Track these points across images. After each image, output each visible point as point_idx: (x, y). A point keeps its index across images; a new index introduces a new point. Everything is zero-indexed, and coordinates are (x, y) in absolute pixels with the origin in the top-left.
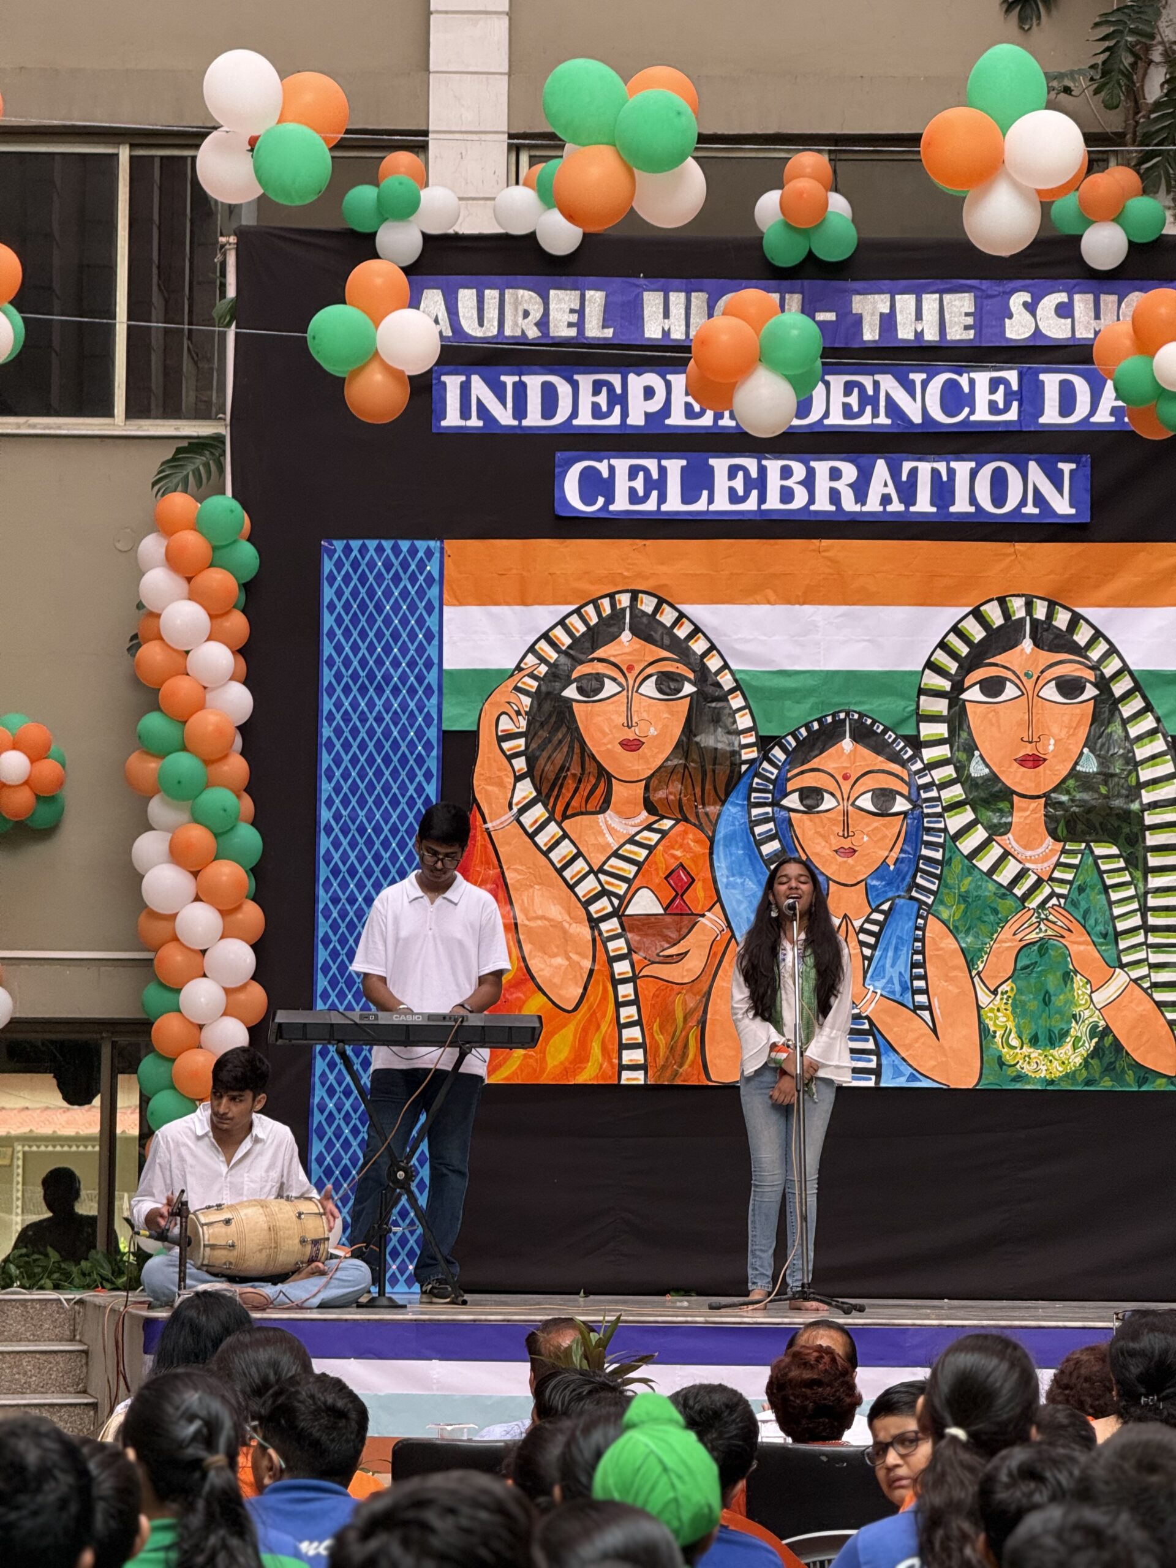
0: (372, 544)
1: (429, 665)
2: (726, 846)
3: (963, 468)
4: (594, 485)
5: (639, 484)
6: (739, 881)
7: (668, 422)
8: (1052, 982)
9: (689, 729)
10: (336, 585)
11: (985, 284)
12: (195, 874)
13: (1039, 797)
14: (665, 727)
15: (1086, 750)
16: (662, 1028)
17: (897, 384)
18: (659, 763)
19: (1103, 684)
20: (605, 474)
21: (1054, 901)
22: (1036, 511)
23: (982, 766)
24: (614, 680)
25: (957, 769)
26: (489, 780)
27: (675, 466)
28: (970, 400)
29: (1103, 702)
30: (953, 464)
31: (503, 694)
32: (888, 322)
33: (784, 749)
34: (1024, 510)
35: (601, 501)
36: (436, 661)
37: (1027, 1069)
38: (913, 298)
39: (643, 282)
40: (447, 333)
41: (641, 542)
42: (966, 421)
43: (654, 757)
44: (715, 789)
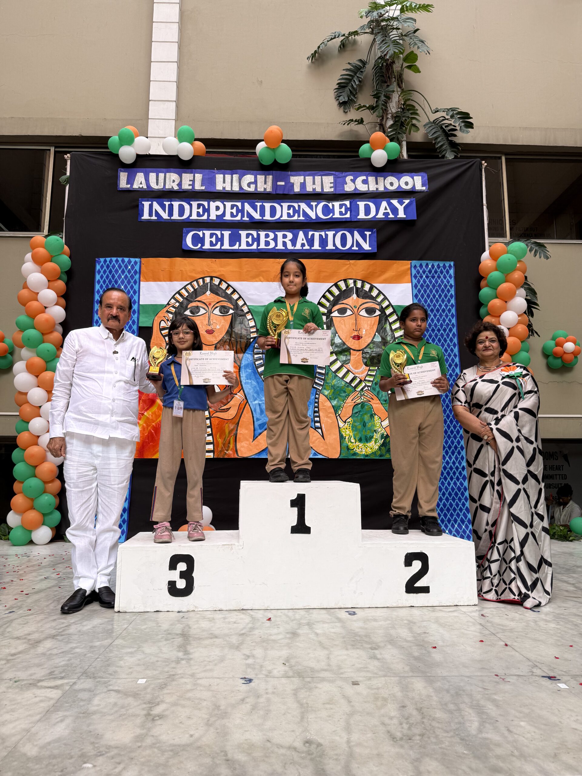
0: (114, 259)
2: (245, 369)
3: (330, 234)
4: (197, 240)
5: (214, 240)
6: (250, 381)
7: (224, 218)
8: (366, 418)
9: (231, 326)
10: (101, 274)
11: (337, 173)
12: (37, 376)
13: (360, 350)
14: (223, 325)
15: (377, 334)
16: (220, 437)
17: (306, 206)
18: (220, 338)
19: (382, 310)
20: (201, 236)
21: (366, 388)
22: (357, 249)
23: (339, 339)
24: (204, 309)
26: (156, 345)
27: (227, 234)
28: (333, 211)
29: (383, 316)
30: (327, 233)
31: (162, 313)
32: (303, 185)
34: (353, 248)
35: (200, 245)
36: (137, 301)
37: (358, 451)
38: (312, 177)
39: (216, 171)
40: (145, 187)
41: (214, 260)
42: (331, 218)
43: (218, 336)
44: (241, 348)
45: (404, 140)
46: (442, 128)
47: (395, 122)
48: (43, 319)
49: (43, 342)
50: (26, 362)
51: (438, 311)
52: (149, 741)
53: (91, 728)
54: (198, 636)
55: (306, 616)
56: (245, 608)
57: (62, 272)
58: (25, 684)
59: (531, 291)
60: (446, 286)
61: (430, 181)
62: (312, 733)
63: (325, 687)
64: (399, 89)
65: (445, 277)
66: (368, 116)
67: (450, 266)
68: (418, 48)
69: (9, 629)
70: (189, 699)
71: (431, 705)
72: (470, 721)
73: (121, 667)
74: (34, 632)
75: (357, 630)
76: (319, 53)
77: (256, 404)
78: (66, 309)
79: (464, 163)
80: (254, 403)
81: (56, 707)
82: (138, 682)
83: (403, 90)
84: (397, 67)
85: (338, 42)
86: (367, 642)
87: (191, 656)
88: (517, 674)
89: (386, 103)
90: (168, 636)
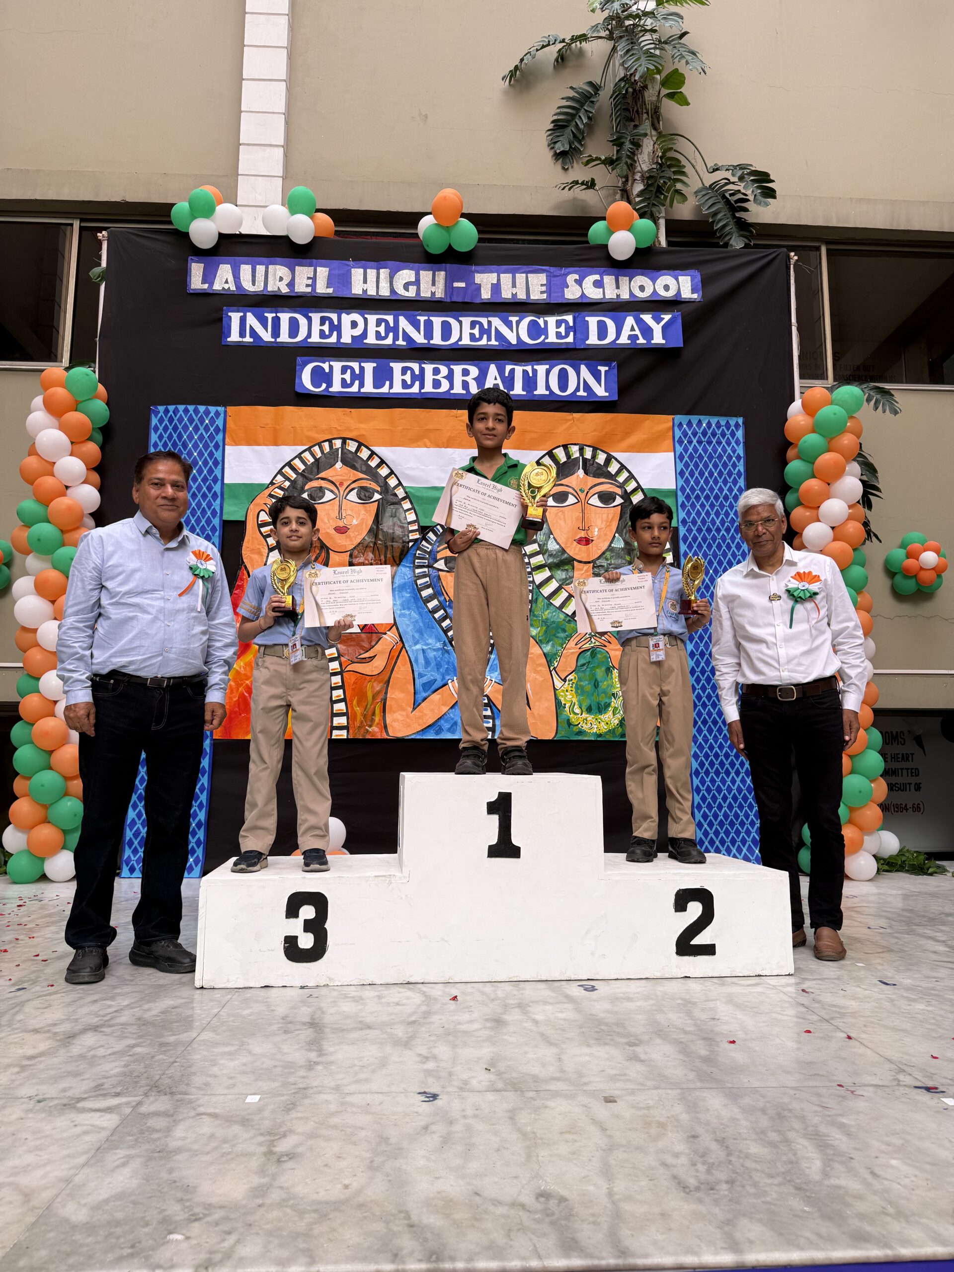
0: (181, 408)
1: (215, 480)
2: (399, 591)
3: (541, 369)
4: (320, 376)
5: (348, 377)
7: (365, 341)
8: (600, 673)
10: (159, 433)
11: (552, 269)
12: (53, 602)
13: (589, 562)
14: (363, 519)
15: (617, 535)
16: (359, 704)
17: (501, 323)
18: (359, 541)
19: (627, 496)
20: (327, 370)
22: (585, 394)
23: (555, 543)
24: (332, 491)
25: (539, 545)
26: (252, 551)
27: (369, 367)
28: (545, 331)
29: (626, 507)
30: (535, 367)
31: (262, 498)
32: (496, 288)
33: (435, 534)
34: (578, 394)
35: (324, 386)
36: (220, 477)
37: (586, 727)
38: (511, 275)
39: (351, 263)
40: (233, 288)
41: (348, 410)
42: (543, 343)
43: (355, 537)
44: (393, 557)
45: (662, 217)
46: (724, 197)
47: (648, 186)
48: (64, 507)
49: (63, 545)
50: (34, 578)
51: (717, 498)
52: (275, 1196)
53: (175, 1175)
54: (337, 1026)
55: (515, 992)
56: (412, 980)
57: (93, 429)
58: (56, 1106)
59: (869, 468)
60: (730, 457)
61: (705, 283)
62: (548, 1180)
63: (560, 1106)
64: (654, 133)
65: (729, 443)
66: (603, 176)
67: (737, 425)
68: (687, 63)
69: (19, 1017)
70: (335, 1127)
71: (740, 1133)
72: (807, 1158)
73: (216, 1076)
74: (62, 1021)
75: (602, 1015)
76: (522, 72)
77: (417, 650)
78: (100, 491)
79: (762, 255)
80: (415, 649)
81: (112, 1142)
82: (247, 1101)
83: (660, 133)
84: (650, 95)
85: (552, 52)
86: (620, 1035)
87: (332, 1058)
88: (873, 1083)
89: (633, 154)
90: (289, 1025)
